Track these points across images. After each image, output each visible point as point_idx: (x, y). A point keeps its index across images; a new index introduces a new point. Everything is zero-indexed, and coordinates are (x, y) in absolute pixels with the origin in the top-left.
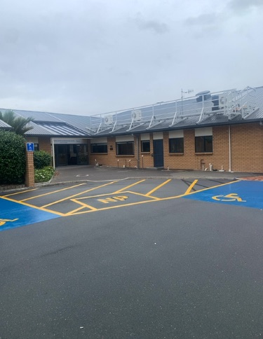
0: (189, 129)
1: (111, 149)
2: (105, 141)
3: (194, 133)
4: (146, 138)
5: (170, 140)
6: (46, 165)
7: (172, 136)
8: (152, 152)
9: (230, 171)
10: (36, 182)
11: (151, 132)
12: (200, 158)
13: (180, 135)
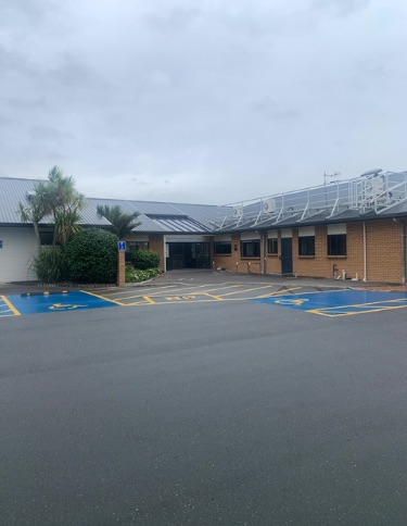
0: (321, 225)
1: (236, 249)
2: (228, 239)
3: (326, 229)
4: (273, 236)
5: (300, 238)
6: (153, 267)
7: (302, 234)
8: (279, 254)
9: (364, 280)
10: (127, 282)
11: (279, 229)
12: (333, 262)
13: (311, 233)
